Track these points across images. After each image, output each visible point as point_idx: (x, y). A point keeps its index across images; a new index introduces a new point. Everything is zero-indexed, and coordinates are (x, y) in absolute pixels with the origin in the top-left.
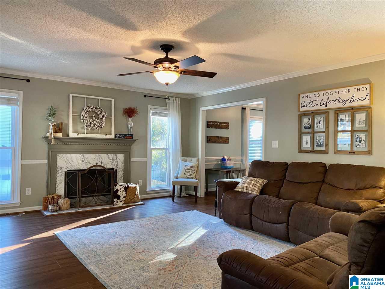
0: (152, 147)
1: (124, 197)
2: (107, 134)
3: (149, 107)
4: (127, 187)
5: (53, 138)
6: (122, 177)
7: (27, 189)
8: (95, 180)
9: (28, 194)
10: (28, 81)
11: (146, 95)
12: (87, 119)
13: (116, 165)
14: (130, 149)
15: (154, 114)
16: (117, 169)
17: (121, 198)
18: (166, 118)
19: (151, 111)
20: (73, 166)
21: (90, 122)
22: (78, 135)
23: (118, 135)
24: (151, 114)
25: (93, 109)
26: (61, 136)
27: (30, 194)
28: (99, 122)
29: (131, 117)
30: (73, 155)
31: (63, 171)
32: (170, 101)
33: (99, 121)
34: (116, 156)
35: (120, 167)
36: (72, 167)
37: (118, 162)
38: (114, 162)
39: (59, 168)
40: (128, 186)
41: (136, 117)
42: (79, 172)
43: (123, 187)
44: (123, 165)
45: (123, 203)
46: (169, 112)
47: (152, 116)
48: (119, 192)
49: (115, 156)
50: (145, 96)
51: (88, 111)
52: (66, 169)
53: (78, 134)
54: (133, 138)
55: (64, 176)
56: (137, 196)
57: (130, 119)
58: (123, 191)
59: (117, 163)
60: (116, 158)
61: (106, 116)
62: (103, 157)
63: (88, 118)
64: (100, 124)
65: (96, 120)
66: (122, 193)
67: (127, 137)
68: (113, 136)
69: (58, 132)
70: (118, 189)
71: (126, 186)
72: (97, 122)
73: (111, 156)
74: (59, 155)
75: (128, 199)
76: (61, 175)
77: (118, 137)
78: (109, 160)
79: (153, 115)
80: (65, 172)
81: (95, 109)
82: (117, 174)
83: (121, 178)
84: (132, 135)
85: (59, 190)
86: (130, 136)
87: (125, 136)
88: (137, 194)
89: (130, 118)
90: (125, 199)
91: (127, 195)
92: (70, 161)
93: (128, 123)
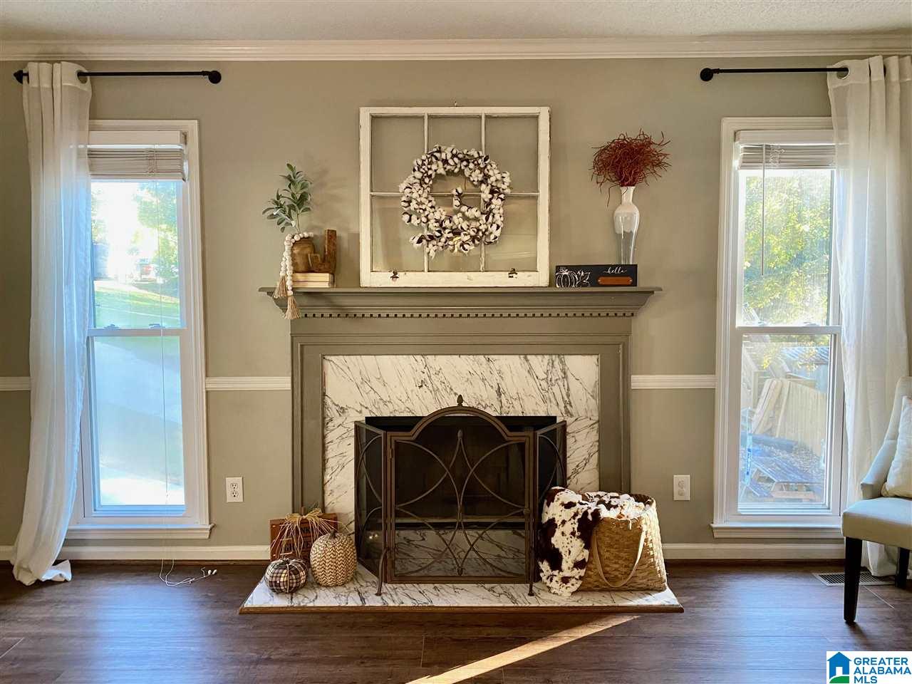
0: (740, 322)
1: (579, 565)
2: (514, 271)
3: (728, 125)
4: (590, 517)
5: (290, 293)
6: (590, 456)
7: (229, 480)
8: (452, 471)
9: (234, 500)
10: (215, 77)
11: (712, 67)
12: (425, 210)
13: (562, 405)
14: (628, 334)
15: (756, 157)
16: (569, 420)
17: (564, 566)
18: (825, 173)
19: (742, 147)
20: (385, 403)
21: (437, 221)
22: (395, 277)
23: (566, 273)
24: (736, 163)
25: (451, 162)
26: (326, 285)
27: (240, 499)
28: (476, 219)
29: (631, 184)
30: (386, 361)
31: (349, 420)
32: (850, 79)
33: (478, 214)
34: (562, 362)
35: (582, 413)
36: (381, 404)
37: (572, 392)
38: (556, 389)
39: (334, 407)
40: (596, 513)
41: (658, 184)
42: (386, 436)
43: (576, 514)
44: (594, 404)
45: (574, 589)
46: (841, 138)
47: (742, 167)
48: (558, 533)
49: (556, 363)
50: (707, 75)
51: (430, 172)
52: (361, 412)
53: (395, 273)
54: (634, 284)
55: (352, 441)
56: (641, 563)
57: (629, 193)
58: (573, 534)
59: (568, 396)
60: (561, 374)
61: (508, 191)
62: (505, 369)
63: (427, 206)
64: (483, 228)
65: (464, 209)
66: (568, 544)
67: (609, 280)
68: (540, 278)
69: (314, 269)
70: (553, 520)
71: (586, 513)
72: (465, 218)
73: (539, 363)
74: (332, 358)
75: (598, 575)
76: (341, 438)
77: (566, 281)
78: (531, 380)
79: (748, 163)
80: (358, 427)
81: (461, 160)
82: (570, 441)
83: (587, 461)
84: (631, 271)
85: (336, 495)
86: (621, 275)
87: (596, 273)
88: (646, 555)
89: (624, 189)
90: (582, 572)
91: (591, 555)
92: (375, 383)
93: (617, 212)
